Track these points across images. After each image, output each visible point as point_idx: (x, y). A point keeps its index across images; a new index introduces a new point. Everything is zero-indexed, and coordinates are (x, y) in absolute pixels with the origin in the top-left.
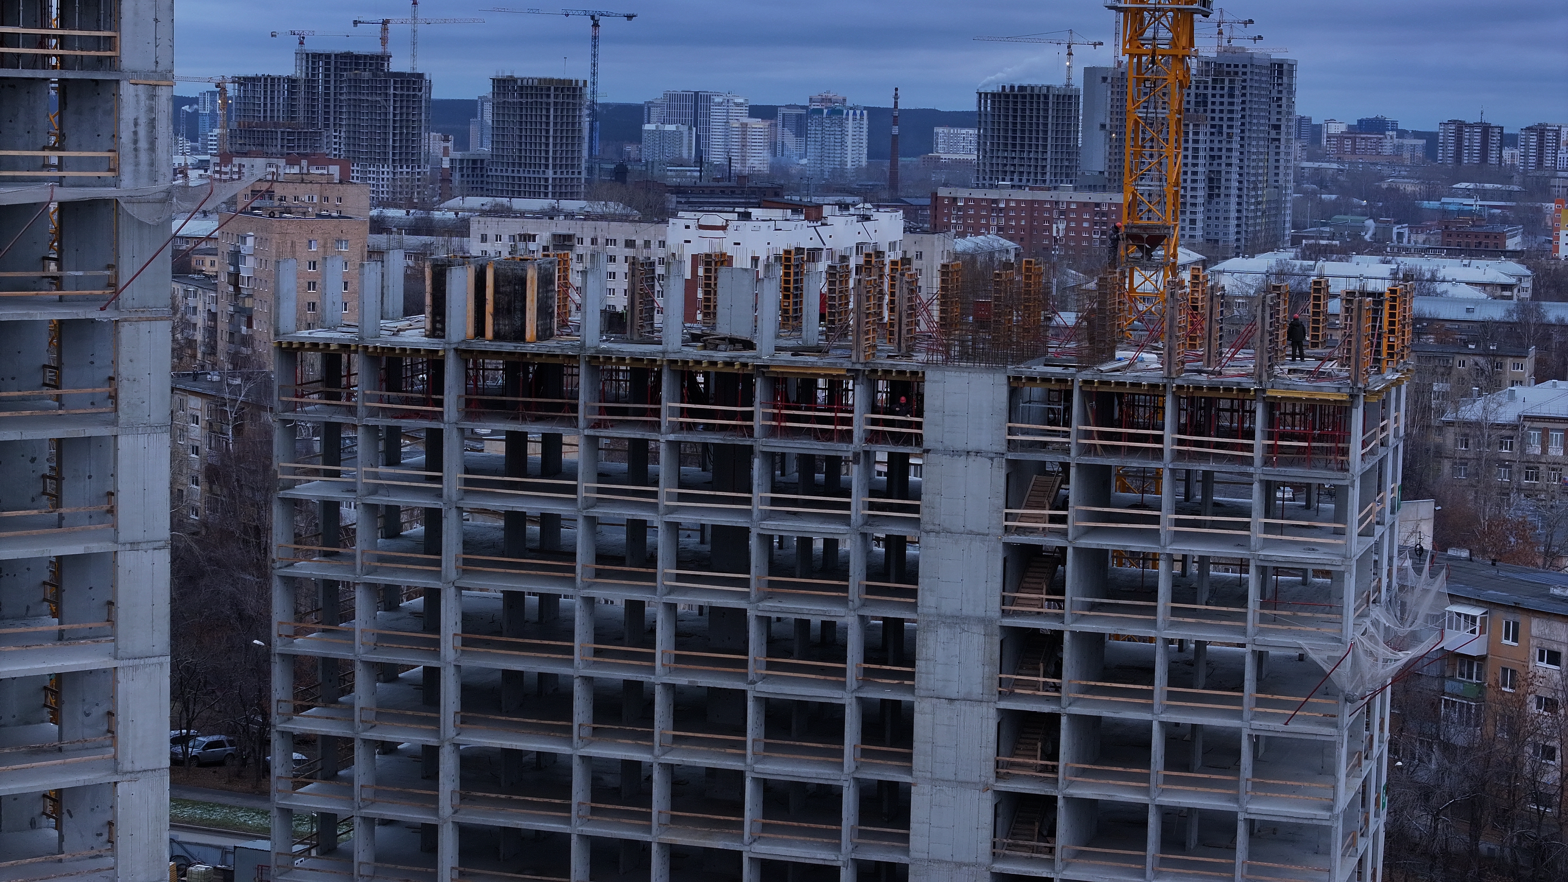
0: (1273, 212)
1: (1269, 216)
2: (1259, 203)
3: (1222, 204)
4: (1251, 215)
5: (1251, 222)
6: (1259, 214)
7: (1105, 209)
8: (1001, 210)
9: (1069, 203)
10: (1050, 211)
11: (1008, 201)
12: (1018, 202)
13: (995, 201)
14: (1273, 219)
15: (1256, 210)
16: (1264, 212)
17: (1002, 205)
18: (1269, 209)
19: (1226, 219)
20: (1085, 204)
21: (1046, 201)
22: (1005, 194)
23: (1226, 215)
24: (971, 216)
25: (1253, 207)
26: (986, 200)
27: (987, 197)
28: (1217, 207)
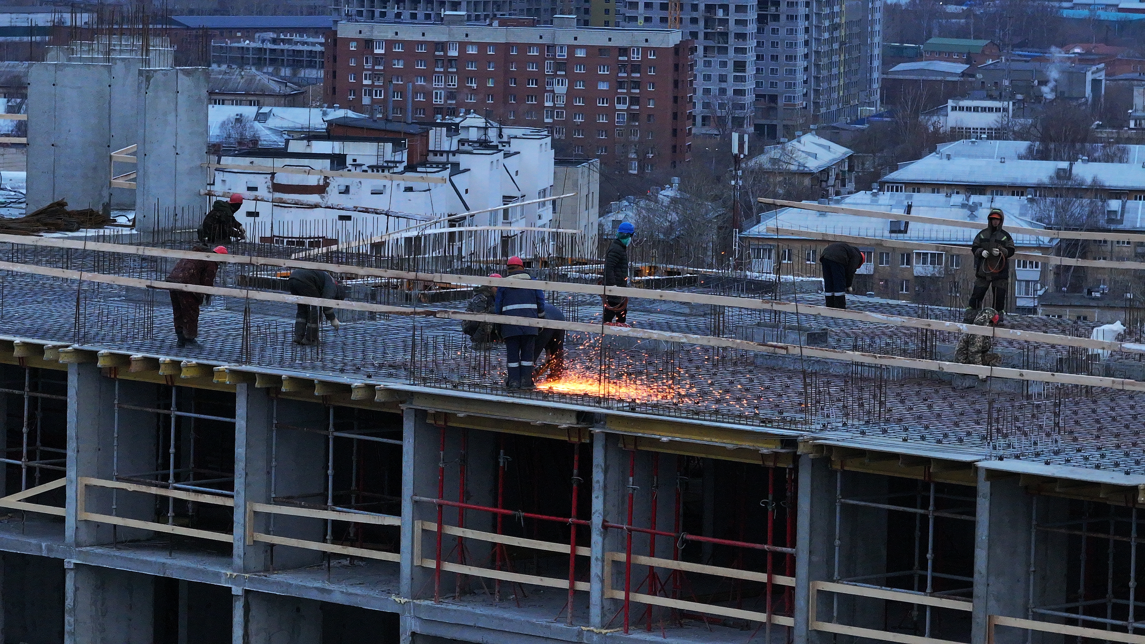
0: (856, 42)
1: (849, 51)
2: (835, 27)
3: (783, 32)
4: (824, 48)
5: (824, 61)
6: (836, 46)
7: (636, 57)
8: (451, 60)
9: (572, 49)
10: (539, 61)
11: (463, 46)
12: (482, 46)
13: (442, 46)
14: (855, 54)
15: (832, 40)
16: (842, 43)
17: (453, 53)
18: (850, 36)
19: (789, 58)
20: (602, 50)
21: (530, 45)
22: (458, 33)
23: (790, 52)
24: (399, 74)
25: (826, 35)
26: (425, 42)
27: (429, 38)
28: (773, 38)
